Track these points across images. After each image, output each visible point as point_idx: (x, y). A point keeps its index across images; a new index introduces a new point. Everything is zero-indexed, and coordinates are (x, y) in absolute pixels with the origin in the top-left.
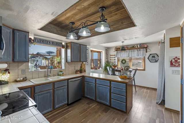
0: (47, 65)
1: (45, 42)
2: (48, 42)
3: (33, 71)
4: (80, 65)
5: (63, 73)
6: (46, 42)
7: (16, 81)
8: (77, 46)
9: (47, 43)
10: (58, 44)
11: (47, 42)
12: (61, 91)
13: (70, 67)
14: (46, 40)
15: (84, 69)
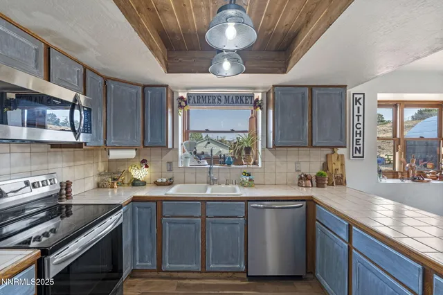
0: (220, 155)
1: (209, 99)
2: (216, 100)
3: (189, 166)
4: (323, 160)
5: (250, 180)
6: (211, 100)
7: (157, 184)
8: (300, 96)
9: (214, 102)
10: (241, 100)
11: (214, 100)
12: (226, 228)
13: (278, 163)
14: (209, 96)
15: (339, 172)
